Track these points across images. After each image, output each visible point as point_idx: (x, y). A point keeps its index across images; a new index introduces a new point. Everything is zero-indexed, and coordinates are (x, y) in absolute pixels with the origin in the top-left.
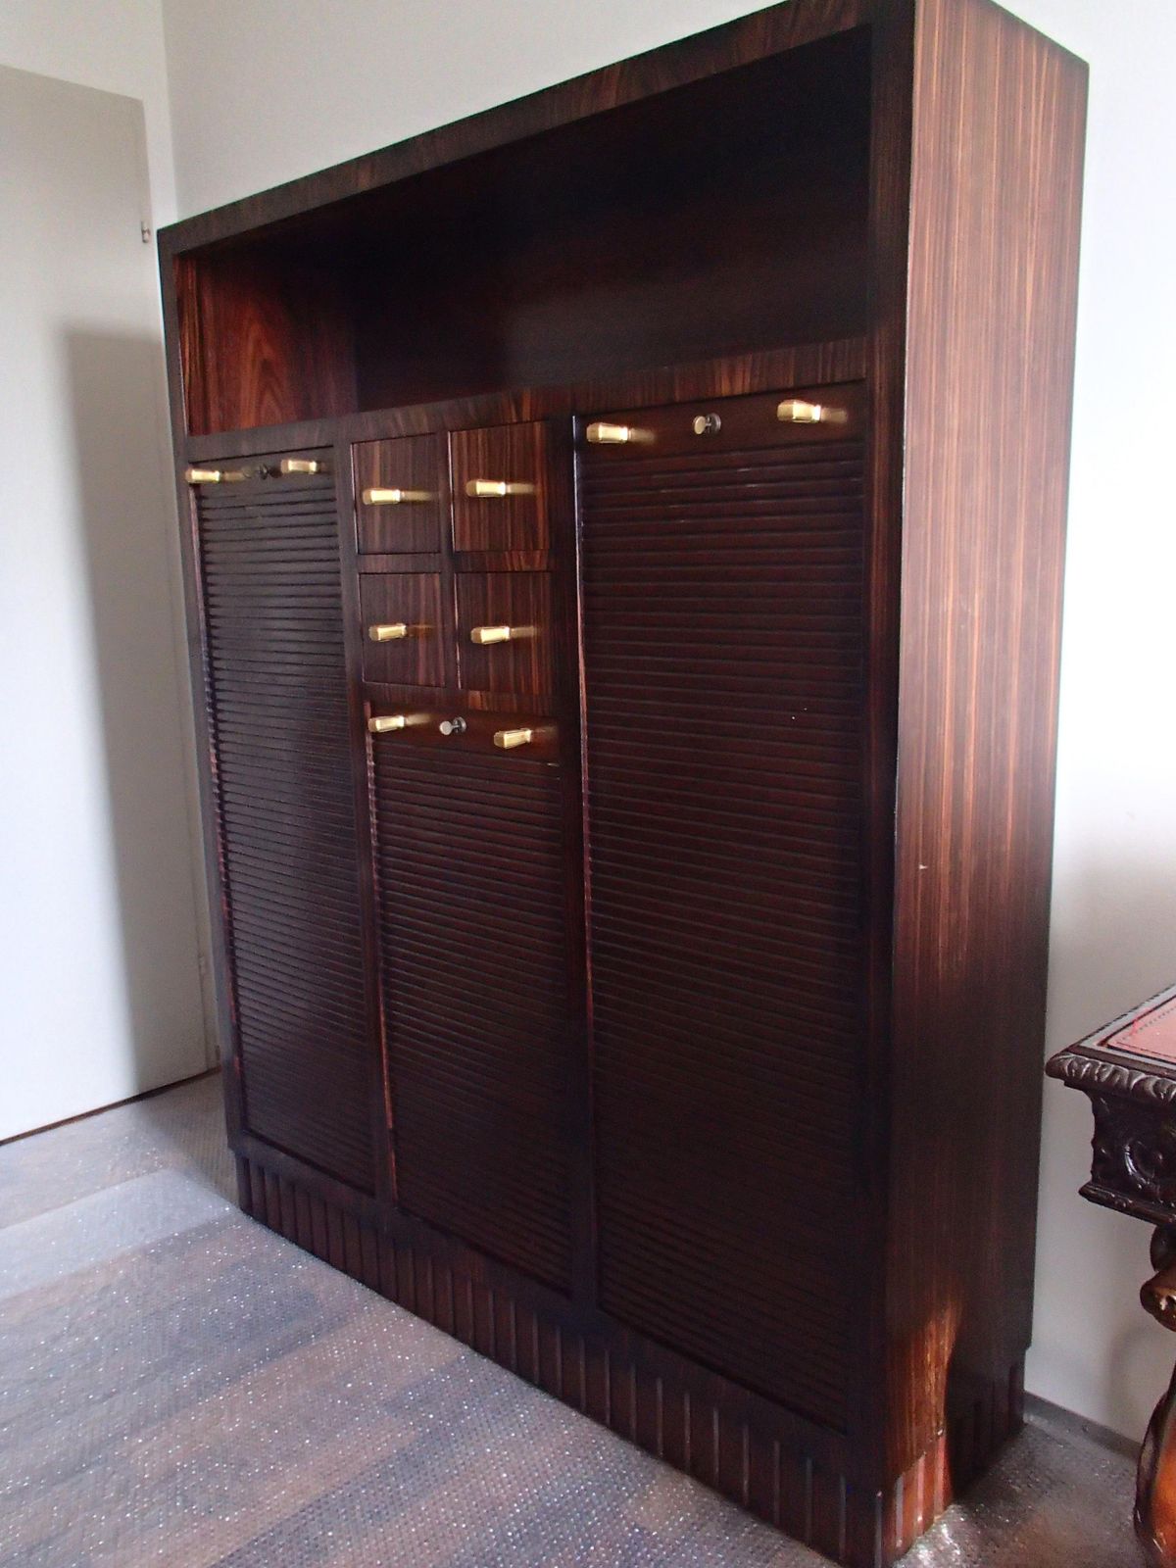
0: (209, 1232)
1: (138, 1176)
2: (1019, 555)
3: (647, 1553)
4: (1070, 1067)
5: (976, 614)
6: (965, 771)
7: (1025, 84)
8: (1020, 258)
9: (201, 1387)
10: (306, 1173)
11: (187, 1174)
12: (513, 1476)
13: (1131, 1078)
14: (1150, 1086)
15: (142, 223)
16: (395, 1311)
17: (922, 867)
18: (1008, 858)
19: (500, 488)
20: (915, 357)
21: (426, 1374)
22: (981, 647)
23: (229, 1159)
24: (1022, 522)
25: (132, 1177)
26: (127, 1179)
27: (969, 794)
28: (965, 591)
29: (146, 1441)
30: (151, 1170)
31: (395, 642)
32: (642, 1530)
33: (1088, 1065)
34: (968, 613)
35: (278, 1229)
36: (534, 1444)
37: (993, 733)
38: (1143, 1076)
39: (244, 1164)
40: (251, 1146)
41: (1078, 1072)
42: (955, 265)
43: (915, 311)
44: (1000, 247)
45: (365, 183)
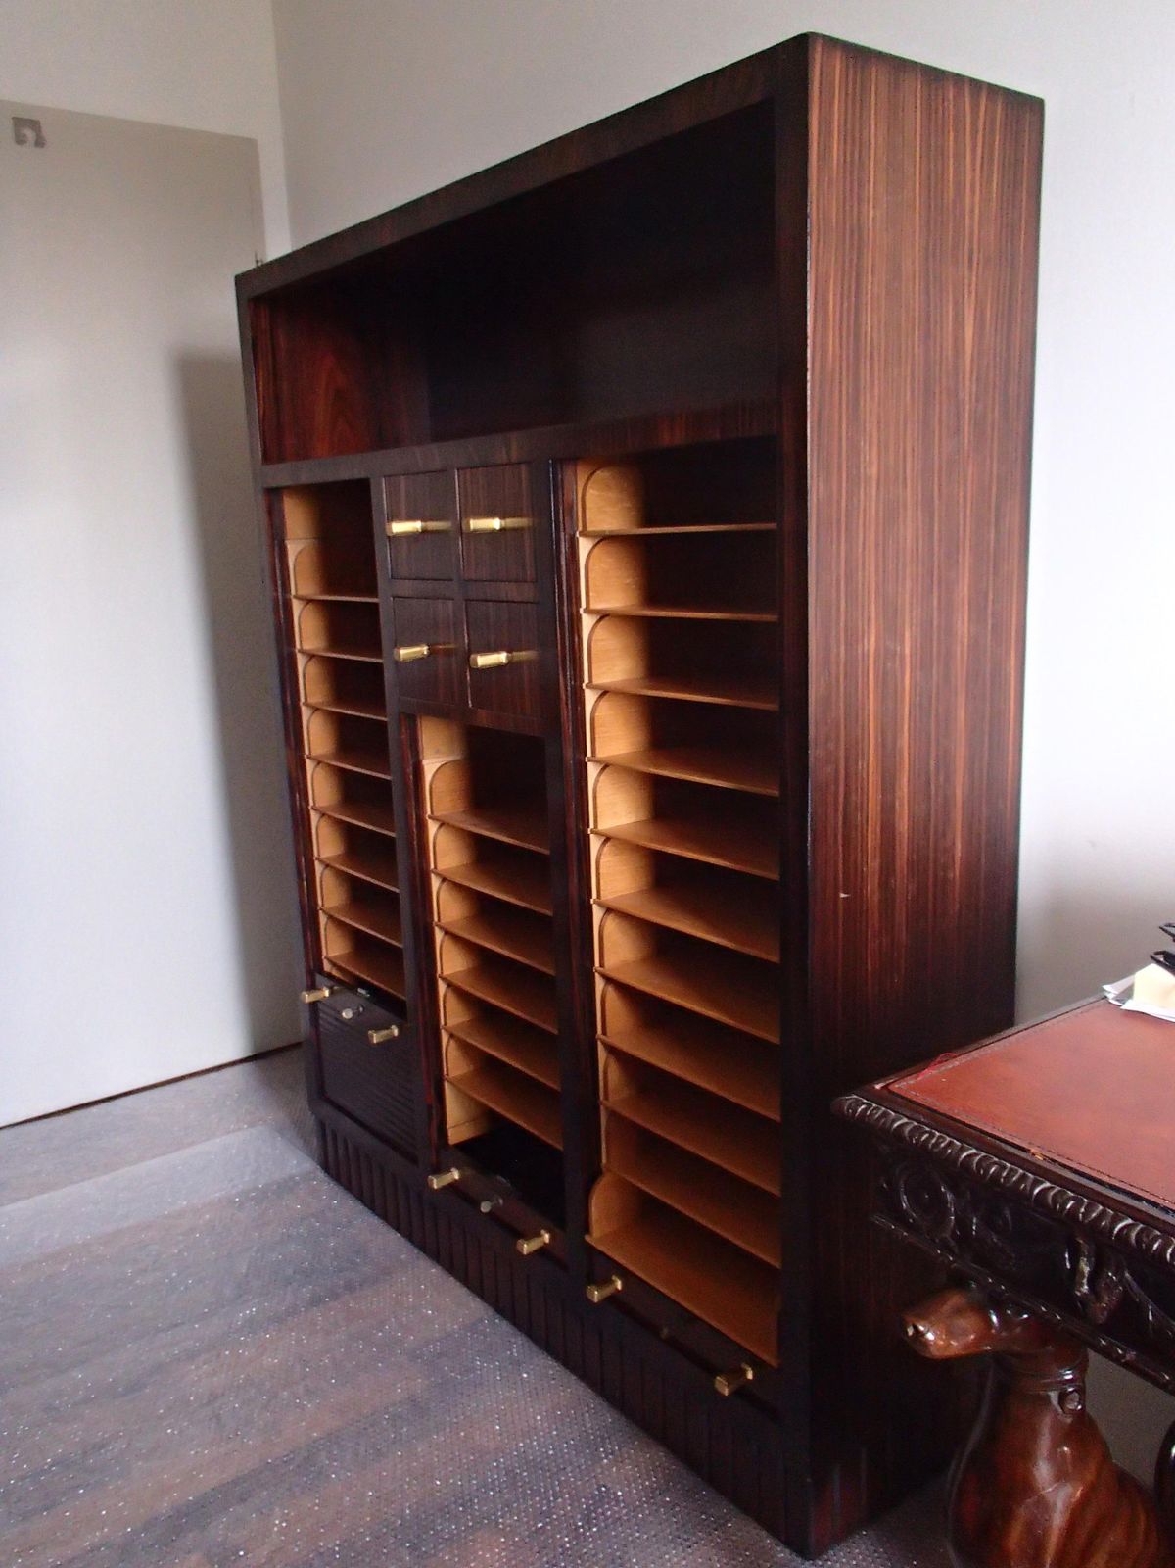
0: (286, 1187)
1: (239, 1129)
2: (964, 590)
3: (609, 1509)
4: (849, 1108)
5: (907, 651)
6: (897, 803)
7: (956, 131)
8: (956, 303)
9: (251, 1325)
10: (368, 1140)
11: (281, 1131)
12: (504, 1429)
13: (894, 1121)
14: (907, 1129)
15: (256, 256)
16: (435, 1271)
17: (842, 895)
18: (957, 883)
19: (496, 524)
20: (819, 413)
21: (450, 1329)
22: (914, 685)
23: (311, 1122)
24: (966, 561)
25: (234, 1131)
26: (229, 1132)
27: (903, 826)
28: (891, 627)
29: (197, 1368)
30: (252, 1125)
31: (419, 661)
32: (608, 1489)
33: (863, 1107)
34: (896, 651)
35: (348, 1186)
36: (531, 1402)
37: (932, 763)
38: (905, 1120)
39: (322, 1126)
40: (327, 1110)
41: (855, 1111)
42: (868, 320)
43: (817, 364)
44: (928, 293)
45: (388, 238)
